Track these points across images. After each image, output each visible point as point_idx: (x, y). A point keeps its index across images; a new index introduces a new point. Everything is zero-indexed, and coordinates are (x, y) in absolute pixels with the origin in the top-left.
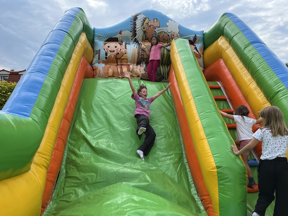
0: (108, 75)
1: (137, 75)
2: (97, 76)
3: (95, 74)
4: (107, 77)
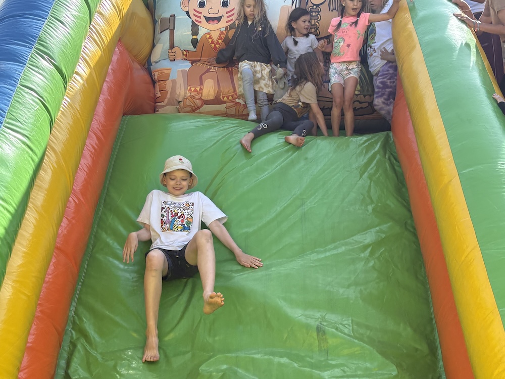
0: (201, 99)
2: (166, 101)
3: (159, 95)
4: (199, 103)
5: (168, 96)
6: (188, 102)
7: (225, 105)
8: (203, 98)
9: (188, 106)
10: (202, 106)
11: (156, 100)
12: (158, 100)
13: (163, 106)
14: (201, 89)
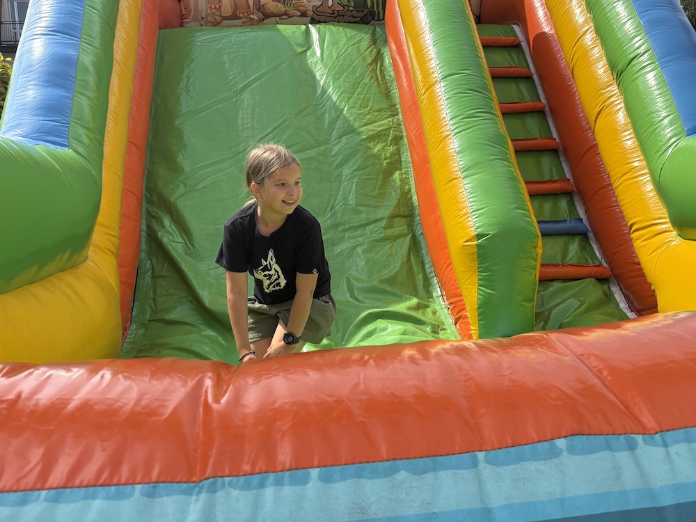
0: (220, 15)
1: (300, 11)
2: (191, 18)
3: (184, 12)
4: (218, 19)
5: (192, 13)
6: (210, 18)
7: (241, 21)
8: (222, 15)
9: (210, 22)
10: (221, 21)
11: (182, 17)
12: (184, 17)
13: (188, 23)
14: (220, 7)
